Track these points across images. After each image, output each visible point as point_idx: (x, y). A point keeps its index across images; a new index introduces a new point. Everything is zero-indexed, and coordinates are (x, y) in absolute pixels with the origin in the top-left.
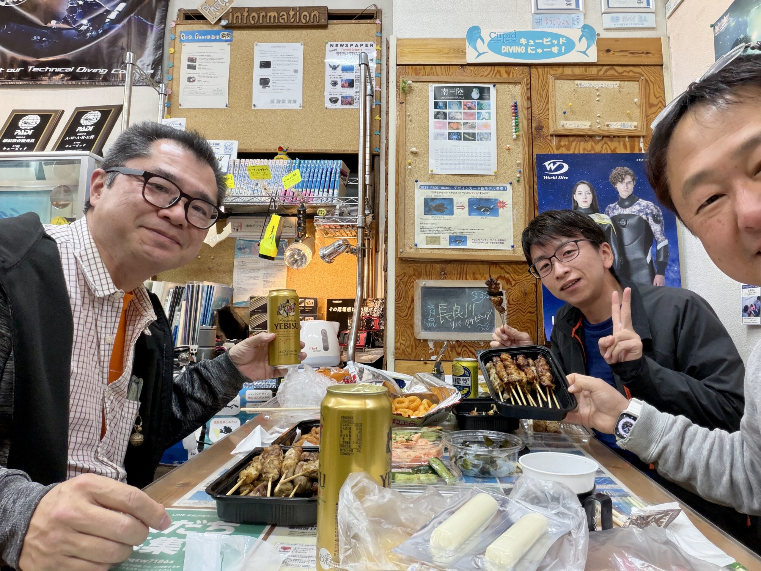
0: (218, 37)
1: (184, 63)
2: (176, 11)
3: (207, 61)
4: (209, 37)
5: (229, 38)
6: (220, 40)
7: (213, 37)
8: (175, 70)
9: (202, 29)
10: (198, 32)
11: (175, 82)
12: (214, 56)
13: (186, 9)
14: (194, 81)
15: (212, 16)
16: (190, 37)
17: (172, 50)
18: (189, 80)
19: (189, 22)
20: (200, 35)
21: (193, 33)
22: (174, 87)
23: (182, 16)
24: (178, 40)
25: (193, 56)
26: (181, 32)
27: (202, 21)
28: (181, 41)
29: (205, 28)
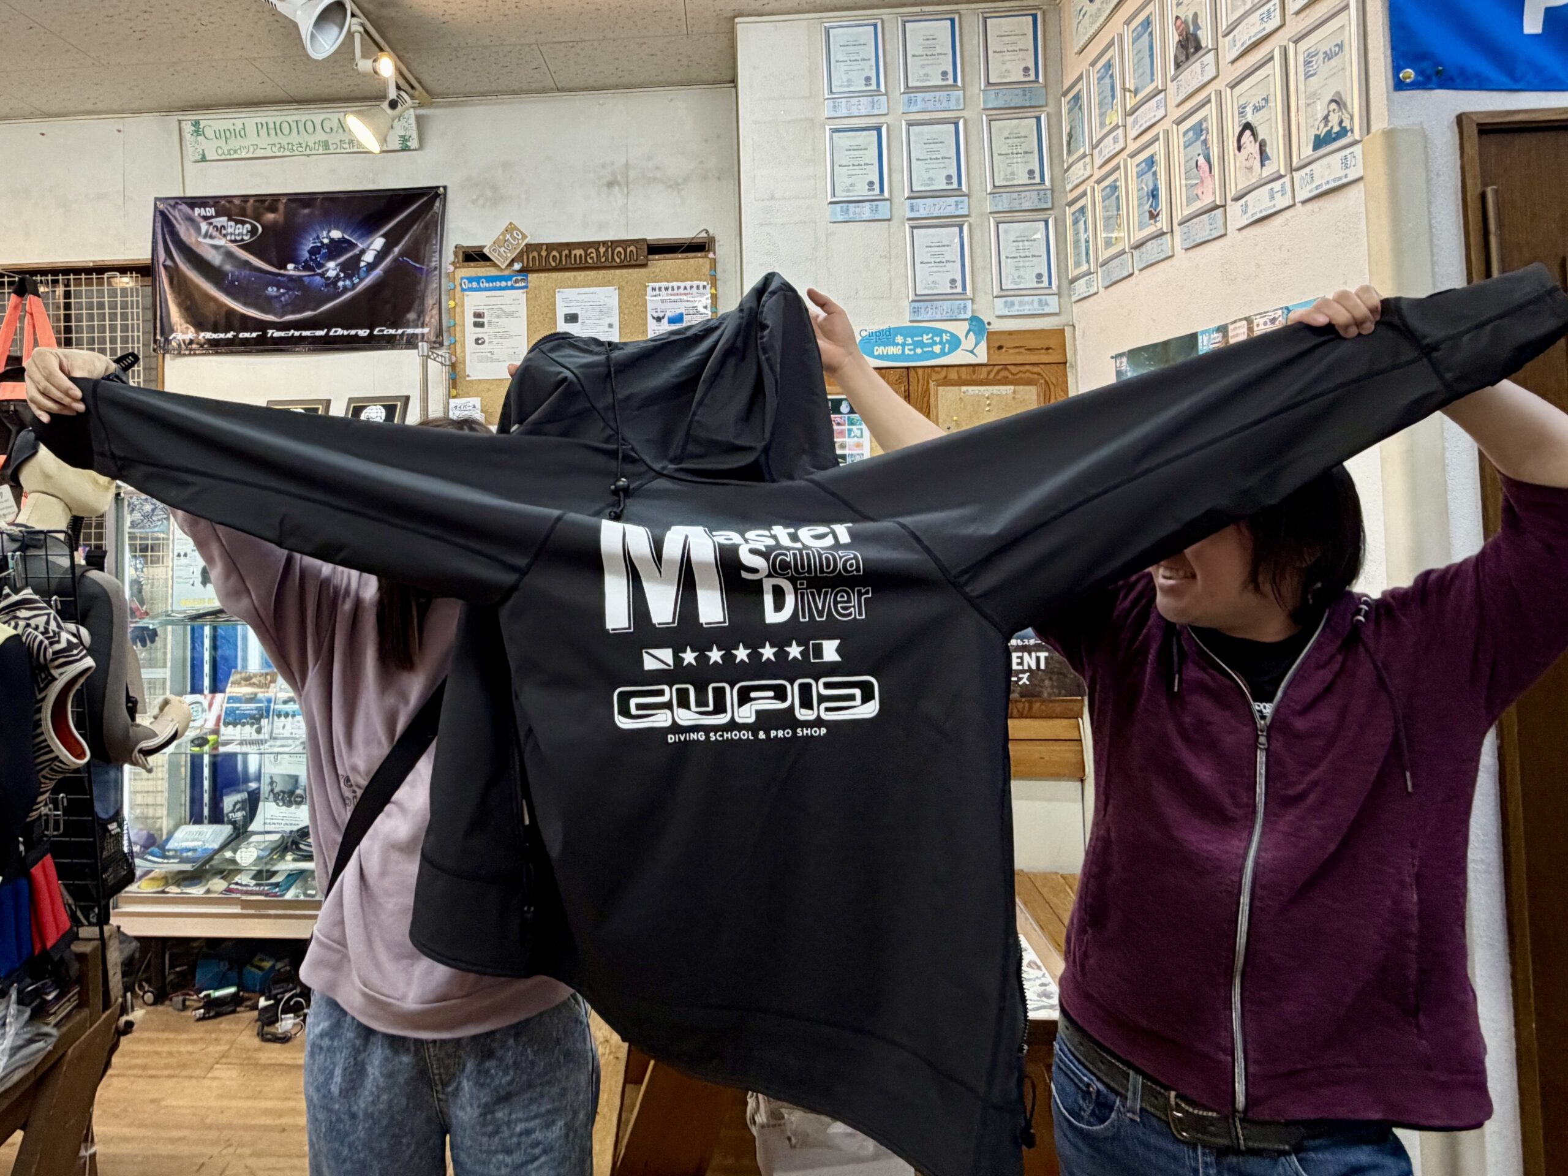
0: (509, 284)
1: (470, 319)
2: (452, 249)
3: (498, 317)
4: (498, 284)
5: (523, 284)
6: (512, 288)
7: (503, 284)
8: (458, 329)
9: (489, 274)
10: (485, 278)
11: (458, 345)
12: (507, 309)
13: (465, 245)
14: (483, 343)
15: (502, 257)
16: (475, 285)
17: (452, 304)
18: (477, 341)
19: (472, 264)
20: (488, 282)
21: (478, 279)
22: (459, 351)
23: (461, 258)
24: (458, 288)
25: (480, 310)
26: (462, 278)
27: (488, 263)
28: (463, 290)
29: (493, 272)
